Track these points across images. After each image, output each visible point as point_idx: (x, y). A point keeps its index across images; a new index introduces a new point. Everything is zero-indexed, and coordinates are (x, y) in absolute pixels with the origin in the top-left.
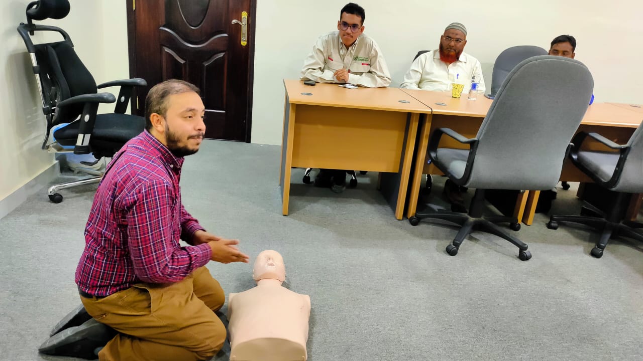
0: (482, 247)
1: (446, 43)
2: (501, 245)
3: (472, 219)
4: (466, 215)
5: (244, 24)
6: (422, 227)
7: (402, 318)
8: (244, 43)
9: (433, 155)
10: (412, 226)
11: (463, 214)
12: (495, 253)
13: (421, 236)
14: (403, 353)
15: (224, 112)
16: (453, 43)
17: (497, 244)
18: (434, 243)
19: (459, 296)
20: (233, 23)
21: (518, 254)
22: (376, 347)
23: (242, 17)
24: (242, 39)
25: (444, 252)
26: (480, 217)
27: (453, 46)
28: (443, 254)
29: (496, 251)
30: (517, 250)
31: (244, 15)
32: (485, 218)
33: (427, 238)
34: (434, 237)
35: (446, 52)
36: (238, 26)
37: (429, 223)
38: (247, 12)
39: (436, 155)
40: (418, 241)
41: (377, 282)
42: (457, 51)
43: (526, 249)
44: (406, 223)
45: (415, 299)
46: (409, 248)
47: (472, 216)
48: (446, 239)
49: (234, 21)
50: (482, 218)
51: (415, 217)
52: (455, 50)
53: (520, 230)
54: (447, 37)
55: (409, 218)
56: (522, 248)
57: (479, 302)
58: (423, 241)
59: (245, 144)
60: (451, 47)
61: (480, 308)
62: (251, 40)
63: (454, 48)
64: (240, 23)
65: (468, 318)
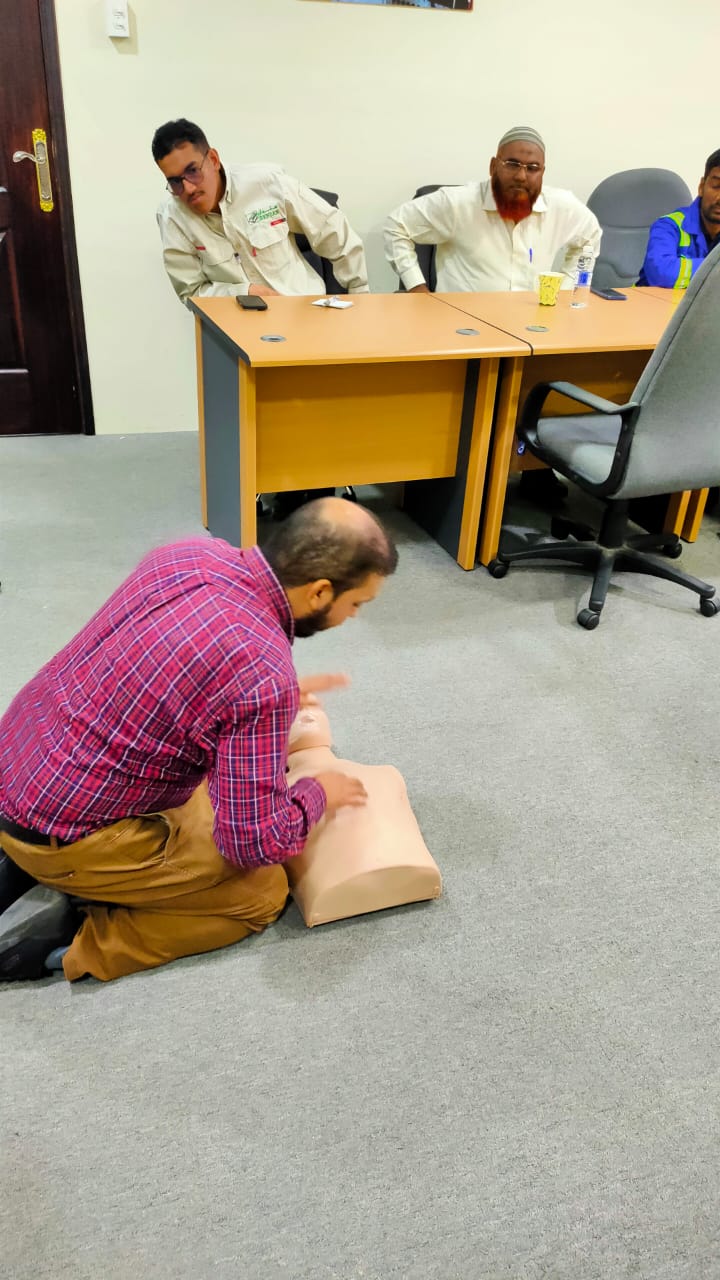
0: (632, 602)
1: (506, 174)
2: (660, 591)
3: (609, 553)
4: (594, 545)
5: (41, 158)
6: (513, 577)
7: (559, 772)
8: (47, 206)
9: (531, 437)
10: (495, 580)
11: (590, 543)
12: (658, 609)
13: (519, 597)
14: (589, 839)
15: (25, 371)
16: (523, 174)
17: (653, 591)
18: (548, 609)
19: (634, 709)
20: (15, 161)
21: (698, 606)
22: (540, 837)
23: (35, 142)
24: (41, 196)
25: (572, 623)
26: (620, 545)
27: (523, 181)
28: (573, 628)
29: (657, 605)
30: (695, 599)
31: (39, 136)
32: (628, 545)
33: (533, 600)
34: (544, 596)
35: (510, 195)
36: (28, 166)
37: (523, 568)
38: (45, 130)
39: (537, 436)
40: (521, 610)
41: (486, 709)
42: (532, 192)
43: (712, 594)
44: (482, 575)
45: (565, 729)
46: (510, 627)
47: (608, 546)
48: (567, 596)
49: (18, 156)
50: (625, 547)
51: (499, 562)
52: (528, 190)
53: (681, 555)
54: (510, 160)
55: (487, 565)
56: (705, 595)
57: (671, 714)
58: (528, 609)
59: (82, 439)
60: (519, 182)
61: (676, 724)
62: (64, 195)
63: (526, 184)
64: (31, 157)
65: (666, 749)
